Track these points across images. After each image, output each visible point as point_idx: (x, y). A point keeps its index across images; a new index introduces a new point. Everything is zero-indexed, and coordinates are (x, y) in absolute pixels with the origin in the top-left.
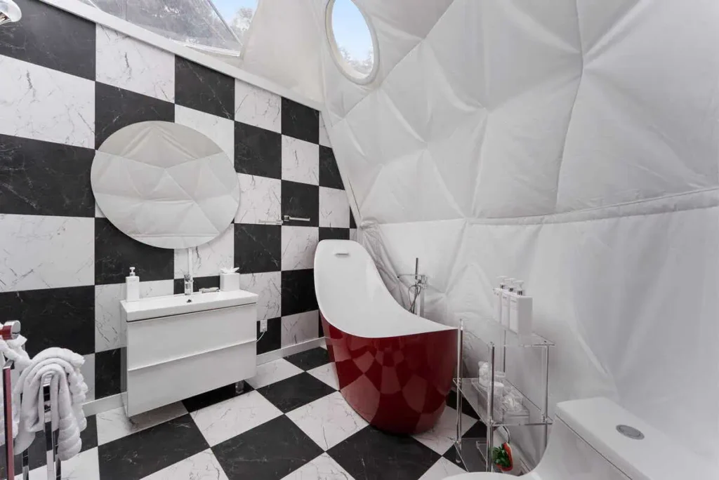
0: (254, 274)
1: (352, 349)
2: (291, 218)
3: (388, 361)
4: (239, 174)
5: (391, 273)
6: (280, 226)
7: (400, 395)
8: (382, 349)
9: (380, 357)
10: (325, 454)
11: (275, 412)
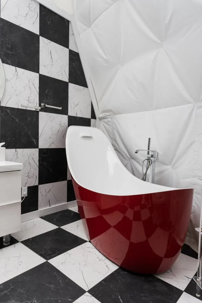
0: (17, 150)
1: (102, 208)
2: (47, 106)
3: (137, 216)
4: (5, 64)
5: (124, 152)
6: (38, 112)
7: (146, 243)
8: (132, 207)
9: (130, 214)
10: (87, 294)
11: (39, 260)
